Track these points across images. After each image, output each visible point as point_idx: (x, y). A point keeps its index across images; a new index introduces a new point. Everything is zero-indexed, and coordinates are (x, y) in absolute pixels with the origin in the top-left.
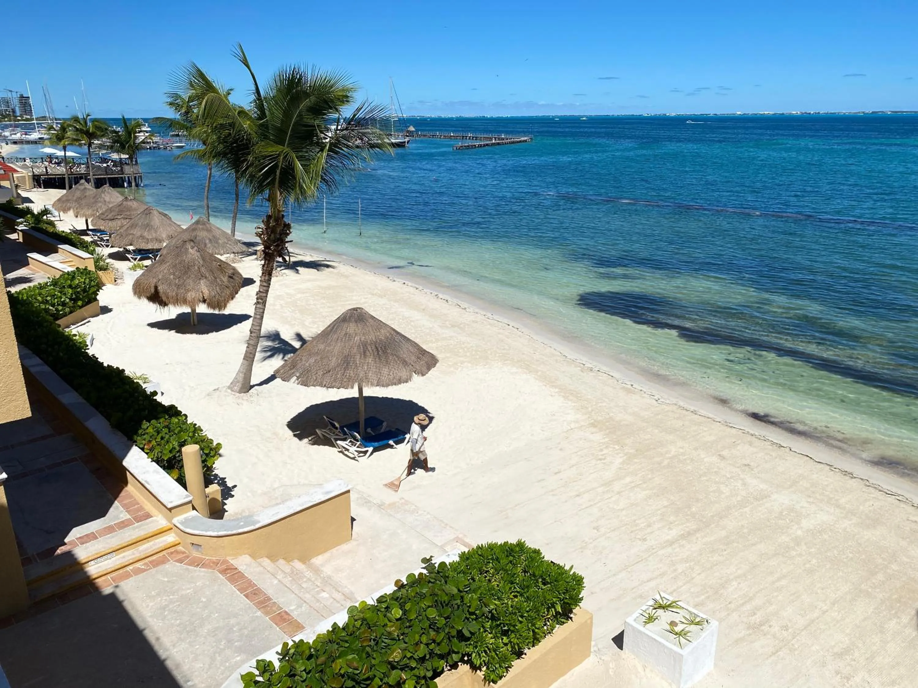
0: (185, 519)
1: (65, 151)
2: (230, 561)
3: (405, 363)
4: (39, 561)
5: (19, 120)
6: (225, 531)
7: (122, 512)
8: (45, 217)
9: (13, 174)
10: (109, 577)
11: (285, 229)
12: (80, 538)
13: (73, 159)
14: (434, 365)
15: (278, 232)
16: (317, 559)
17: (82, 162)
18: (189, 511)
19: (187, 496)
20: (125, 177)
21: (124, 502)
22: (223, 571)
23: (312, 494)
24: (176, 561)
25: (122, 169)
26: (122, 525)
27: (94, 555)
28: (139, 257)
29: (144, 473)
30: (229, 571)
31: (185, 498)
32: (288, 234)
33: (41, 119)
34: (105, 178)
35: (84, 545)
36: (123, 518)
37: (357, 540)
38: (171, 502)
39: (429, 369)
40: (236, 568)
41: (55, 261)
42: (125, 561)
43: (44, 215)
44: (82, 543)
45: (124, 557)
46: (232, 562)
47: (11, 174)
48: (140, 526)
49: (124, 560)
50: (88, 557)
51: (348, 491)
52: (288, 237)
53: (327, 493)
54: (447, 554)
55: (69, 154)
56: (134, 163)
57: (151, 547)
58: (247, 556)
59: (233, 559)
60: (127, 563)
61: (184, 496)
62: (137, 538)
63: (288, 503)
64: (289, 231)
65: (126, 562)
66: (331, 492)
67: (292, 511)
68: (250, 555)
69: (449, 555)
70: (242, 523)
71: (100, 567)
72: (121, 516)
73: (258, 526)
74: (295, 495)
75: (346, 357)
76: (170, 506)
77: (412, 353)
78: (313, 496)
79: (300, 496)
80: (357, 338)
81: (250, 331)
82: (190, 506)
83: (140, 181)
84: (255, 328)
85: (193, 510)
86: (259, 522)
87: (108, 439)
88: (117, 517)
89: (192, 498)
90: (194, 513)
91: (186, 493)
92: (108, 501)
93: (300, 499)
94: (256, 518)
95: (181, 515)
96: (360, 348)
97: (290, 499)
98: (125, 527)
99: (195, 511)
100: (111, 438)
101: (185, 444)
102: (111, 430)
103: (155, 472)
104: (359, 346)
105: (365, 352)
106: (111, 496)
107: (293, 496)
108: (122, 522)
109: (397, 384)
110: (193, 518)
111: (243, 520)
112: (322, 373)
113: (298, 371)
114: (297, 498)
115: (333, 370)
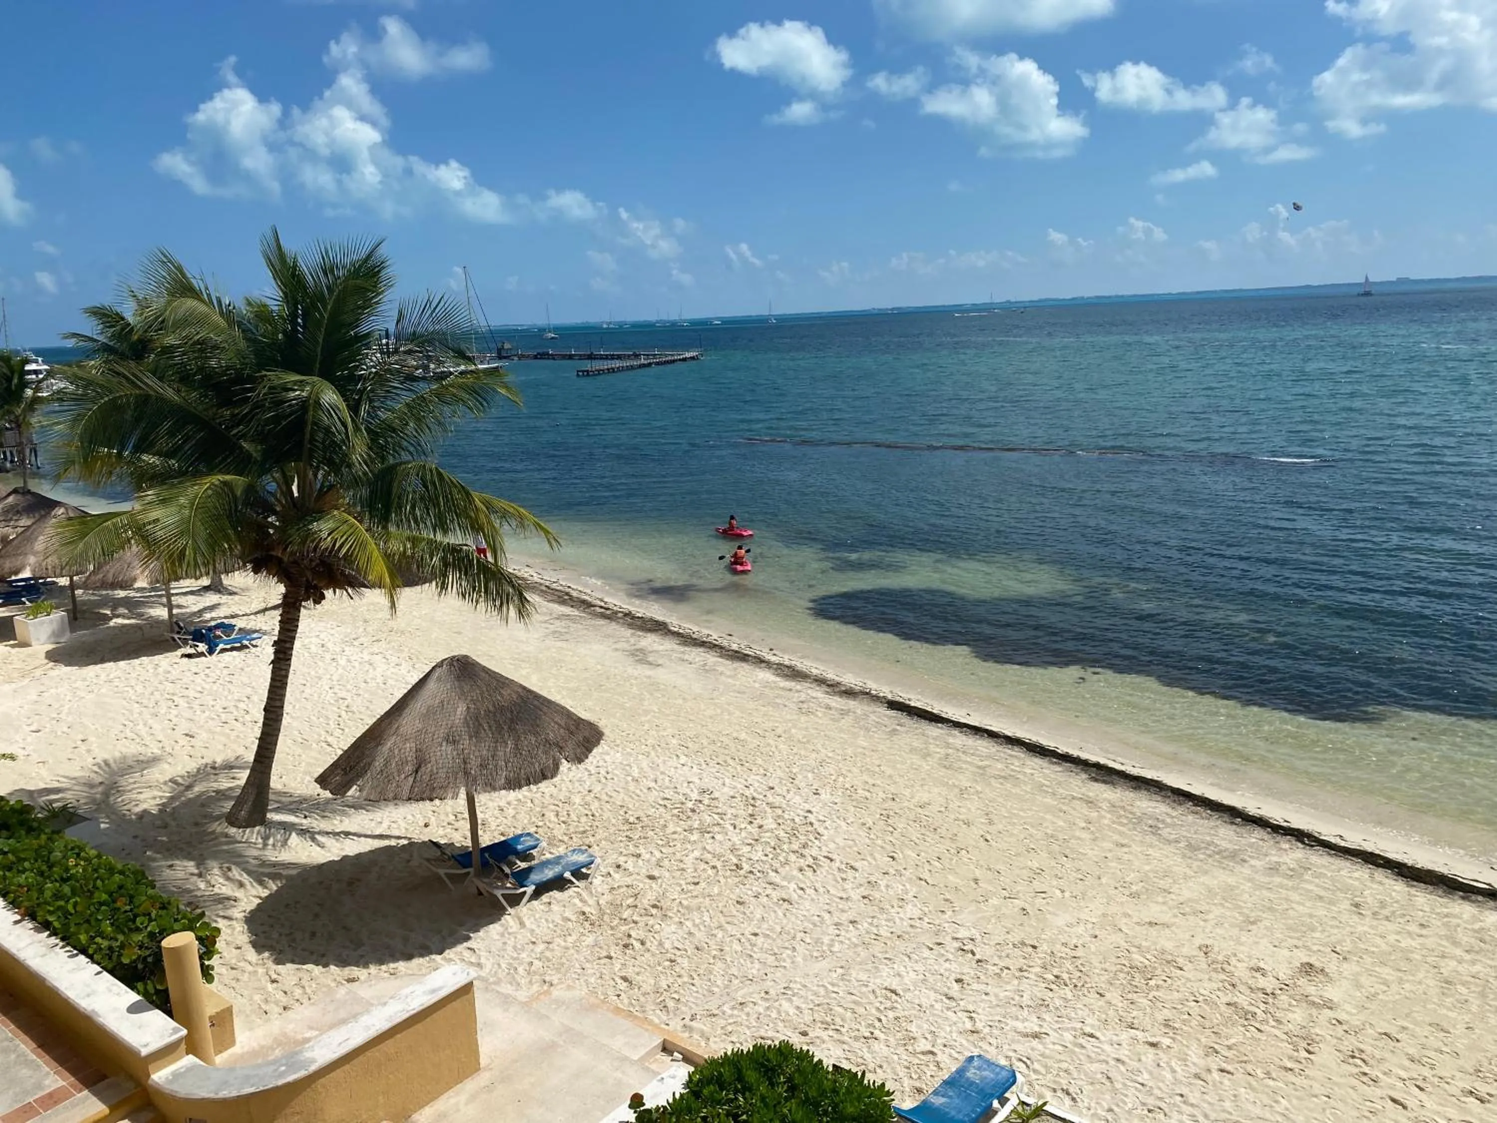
0: (174, 1073)
3: (549, 745)
7: (48, 1073)
14: (597, 743)
18: (181, 1058)
19: (175, 1031)
26: (51, 1101)
29: (88, 995)
31: (172, 1035)
36: (50, 1086)
37: (491, 1069)
38: (146, 1046)
39: (589, 750)
51: (467, 989)
53: (433, 991)
61: (171, 1031)
63: (365, 1020)
66: (440, 988)
67: (372, 1033)
69: (663, 1079)
70: (283, 1068)
72: (47, 1082)
73: (313, 1068)
74: (375, 1002)
75: (444, 744)
76: (144, 1052)
77: (559, 725)
78: (409, 1000)
79: (385, 1004)
80: (461, 709)
81: (265, 710)
82: (183, 1046)
83: (33, 459)
84: (273, 704)
85: (187, 1054)
86: (313, 1061)
87: (12, 938)
88: (39, 1086)
89: (185, 1032)
90: (190, 1060)
91: (174, 1024)
92: (18, 1056)
93: (386, 1008)
94: (308, 1055)
95: (165, 1067)
96: (469, 727)
97: (368, 1011)
98: (56, 1103)
99: (191, 1056)
100: (18, 936)
101: (165, 932)
102: (16, 922)
103: (110, 991)
104: (466, 723)
105: (477, 733)
106: (22, 1046)
107: (372, 1005)
108: (50, 1095)
109: (536, 782)
110: (190, 1069)
111: (284, 1061)
112: (403, 776)
113: (359, 776)
114: (380, 1007)
115: (423, 769)
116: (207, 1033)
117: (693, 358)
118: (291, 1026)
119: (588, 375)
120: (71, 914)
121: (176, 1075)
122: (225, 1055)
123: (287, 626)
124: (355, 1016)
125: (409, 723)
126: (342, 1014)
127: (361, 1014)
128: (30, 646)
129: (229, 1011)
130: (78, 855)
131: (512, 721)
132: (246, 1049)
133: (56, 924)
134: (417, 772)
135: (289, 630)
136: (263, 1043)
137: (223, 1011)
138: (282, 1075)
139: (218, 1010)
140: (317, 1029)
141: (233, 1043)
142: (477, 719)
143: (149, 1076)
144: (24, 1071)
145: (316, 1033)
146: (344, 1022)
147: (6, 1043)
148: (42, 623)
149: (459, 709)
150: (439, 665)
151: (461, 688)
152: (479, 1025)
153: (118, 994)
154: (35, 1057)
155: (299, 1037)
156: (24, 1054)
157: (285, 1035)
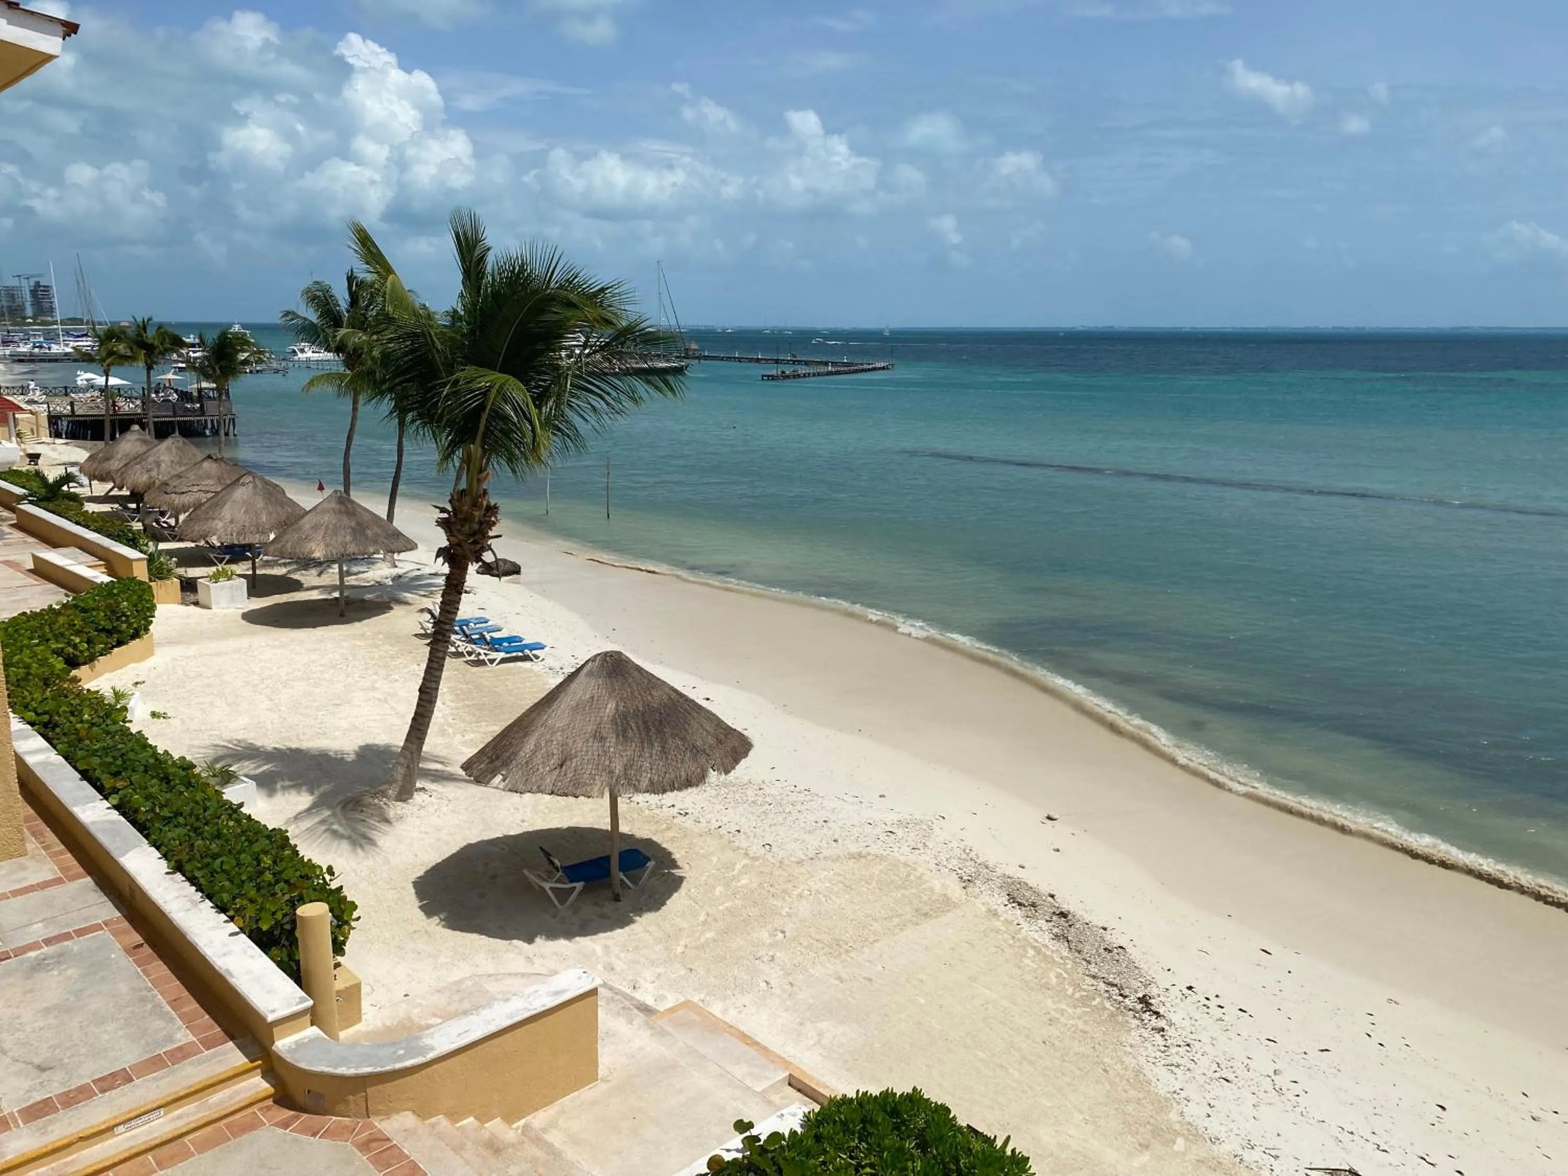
0: (296, 1043)
1: (107, 376)
2: (376, 1124)
3: (696, 751)
4: (22, 1126)
5: (30, 324)
6: (370, 1066)
7: (179, 1028)
8: (65, 488)
9: (14, 414)
10: (150, 1158)
11: (489, 514)
12: (99, 1080)
13: (119, 389)
14: (745, 754)
15: (477, 519)
16: (534, 1118)
17: (135, 394)
18: (305, 1028)
19: (302, 1000)
20: (206, 421)
21: (184, 1010)
22: (363, 1145)
23: (529, 996)
24: (277, 1125)
25: (202, 407)
26: (180, 1055)
27: (124, 1114)
28: (228, 557)
29: (225, 955)
30: (373, 1145)
31: (298, 1003)
32: (494, 524)
33: (69, 322)
34: (173, 422)
35: (107, 1094)
36: (180, 1040)
37: (609, 1081)
38: (272, 1012)
39: (737, 761)
40: (388, 1139)
41: (80, 563)
42: (180, 1125)
43: (63, 485)
44: (103, 1091)
45: (180, 1117)
46: (379, 1126)
47: (11, 413)
48: (214, 1056)
49: (179, 1123)
50: (115, 1118)
51: (593, 992)
52: (494, 528)
53: (557, 993)
54: (779, 1114)
55: (113, 381)
56: (224, 397)
57: (230, 1098)
58: (409, 1113)
59: (382, 1120)
60: (184, 1130)
61: (298, 1000)
62: (206, 1080)
63: (486, 1013)
64: (496, 518)
65: (183, 1126)
66: (563, 991)
67: (493, 1028)
68: (414, 1112)
69: (782, 1115)
70: (401, 1052)
71: (133, 1137)
72: (178, 1036)
73: (431, 1056)
74: (500, 997)
75: (591, 740)
76: (270, 1018)
77: (708, 732)
78: (530, 999)
79: (507, 1000)
80: (611, 706)
81: (420, 690)
82: (308, 1018)
83: (231, 428)
84: (429, 685)
85: (312, 1025)
86: (432, 1049)
87: (160, 890)
88: (170, 1039)
89: (310, 1003)
90: (314, 1031)
91: (301, 993)
92: (154, 1007)
93: (509, 1004)
94: (427, 1041)
95: (290, 1035)
96: (616, 724)
97: (489, 1005)
98: (184, 1058)
99: (315, 1027)
100: (166, 889)
101: (302, 900)
102: (167, 873)
103: (245, 953)
104: (614, 721)
105: (624, 731)
106: (160, 997)
107: (496, 999)
108: (180, 1049)
109: (680, 789)
110: (312, 1041)
111: (403, 1045)
112: (548, 769)
113: (505, 764)
114: (502, 1003)
115: (568, 763)
116: (333, 1006)
117: (883, 368)
118: (417, 1011)
119: (773, 379)
120: (217, 873)
121: (299, 1045)
122: (351, 1031)
123: (448, 608)
124: (477, 1008)
125: (559, 716)
126: (466, 1005)
127: (483, 1007)
128: (209, 608)
129: (358, 987)
130: (230, 815)
131: (661, 722)
132: (371, 1028)
133: (202, 881)
134: (562, 766)
135: (449, 612)
136: (388, 1023)
137: (351, 987)
138: (401, 1058)
139: (348, 985)
140: (440, 1017)
141: (359, 1020)
142: (625, 717)
143: (273, 1042)
144: (159, 1022)
145: (439, 1021)
146: (465, 1013)
147: (144, 993)
148: (222, 588)
149: (609, 706)
150: (593, 659)
151: (612, 684)
152: (600, 1034)
153: (253, 957)
154: (170, 1009)
155: (423, 1023)
156: (160, 1006)
157: (410, 1019)
